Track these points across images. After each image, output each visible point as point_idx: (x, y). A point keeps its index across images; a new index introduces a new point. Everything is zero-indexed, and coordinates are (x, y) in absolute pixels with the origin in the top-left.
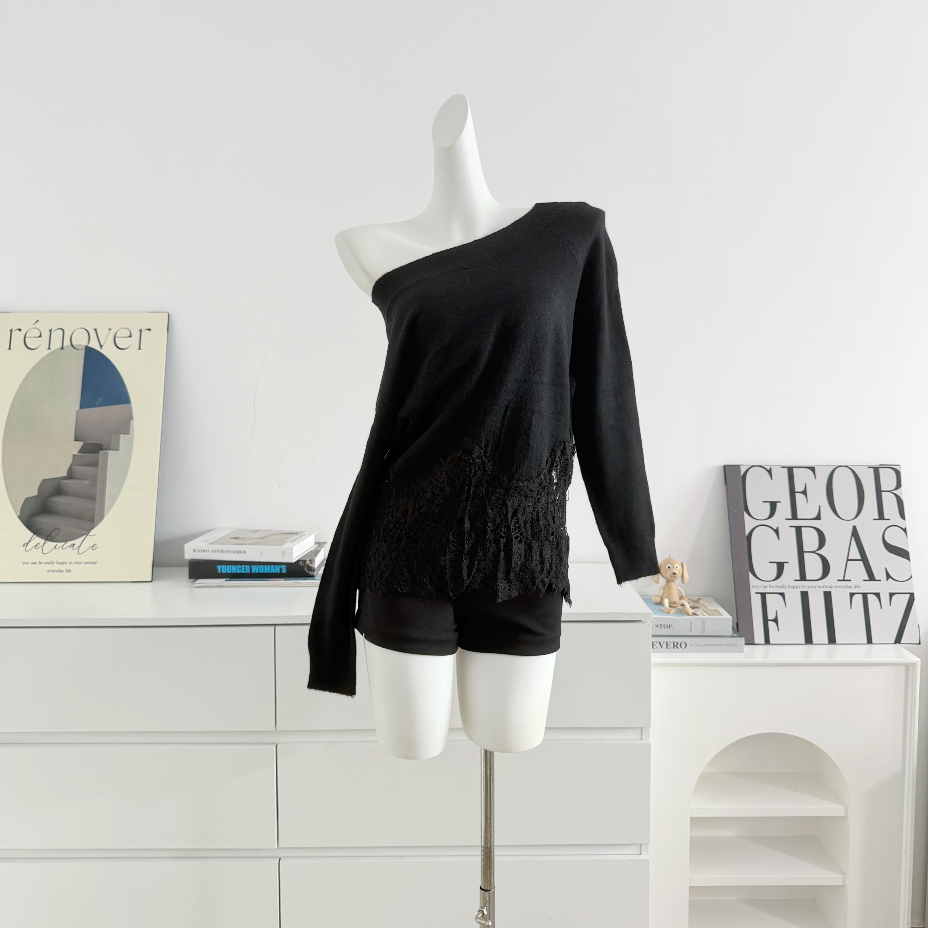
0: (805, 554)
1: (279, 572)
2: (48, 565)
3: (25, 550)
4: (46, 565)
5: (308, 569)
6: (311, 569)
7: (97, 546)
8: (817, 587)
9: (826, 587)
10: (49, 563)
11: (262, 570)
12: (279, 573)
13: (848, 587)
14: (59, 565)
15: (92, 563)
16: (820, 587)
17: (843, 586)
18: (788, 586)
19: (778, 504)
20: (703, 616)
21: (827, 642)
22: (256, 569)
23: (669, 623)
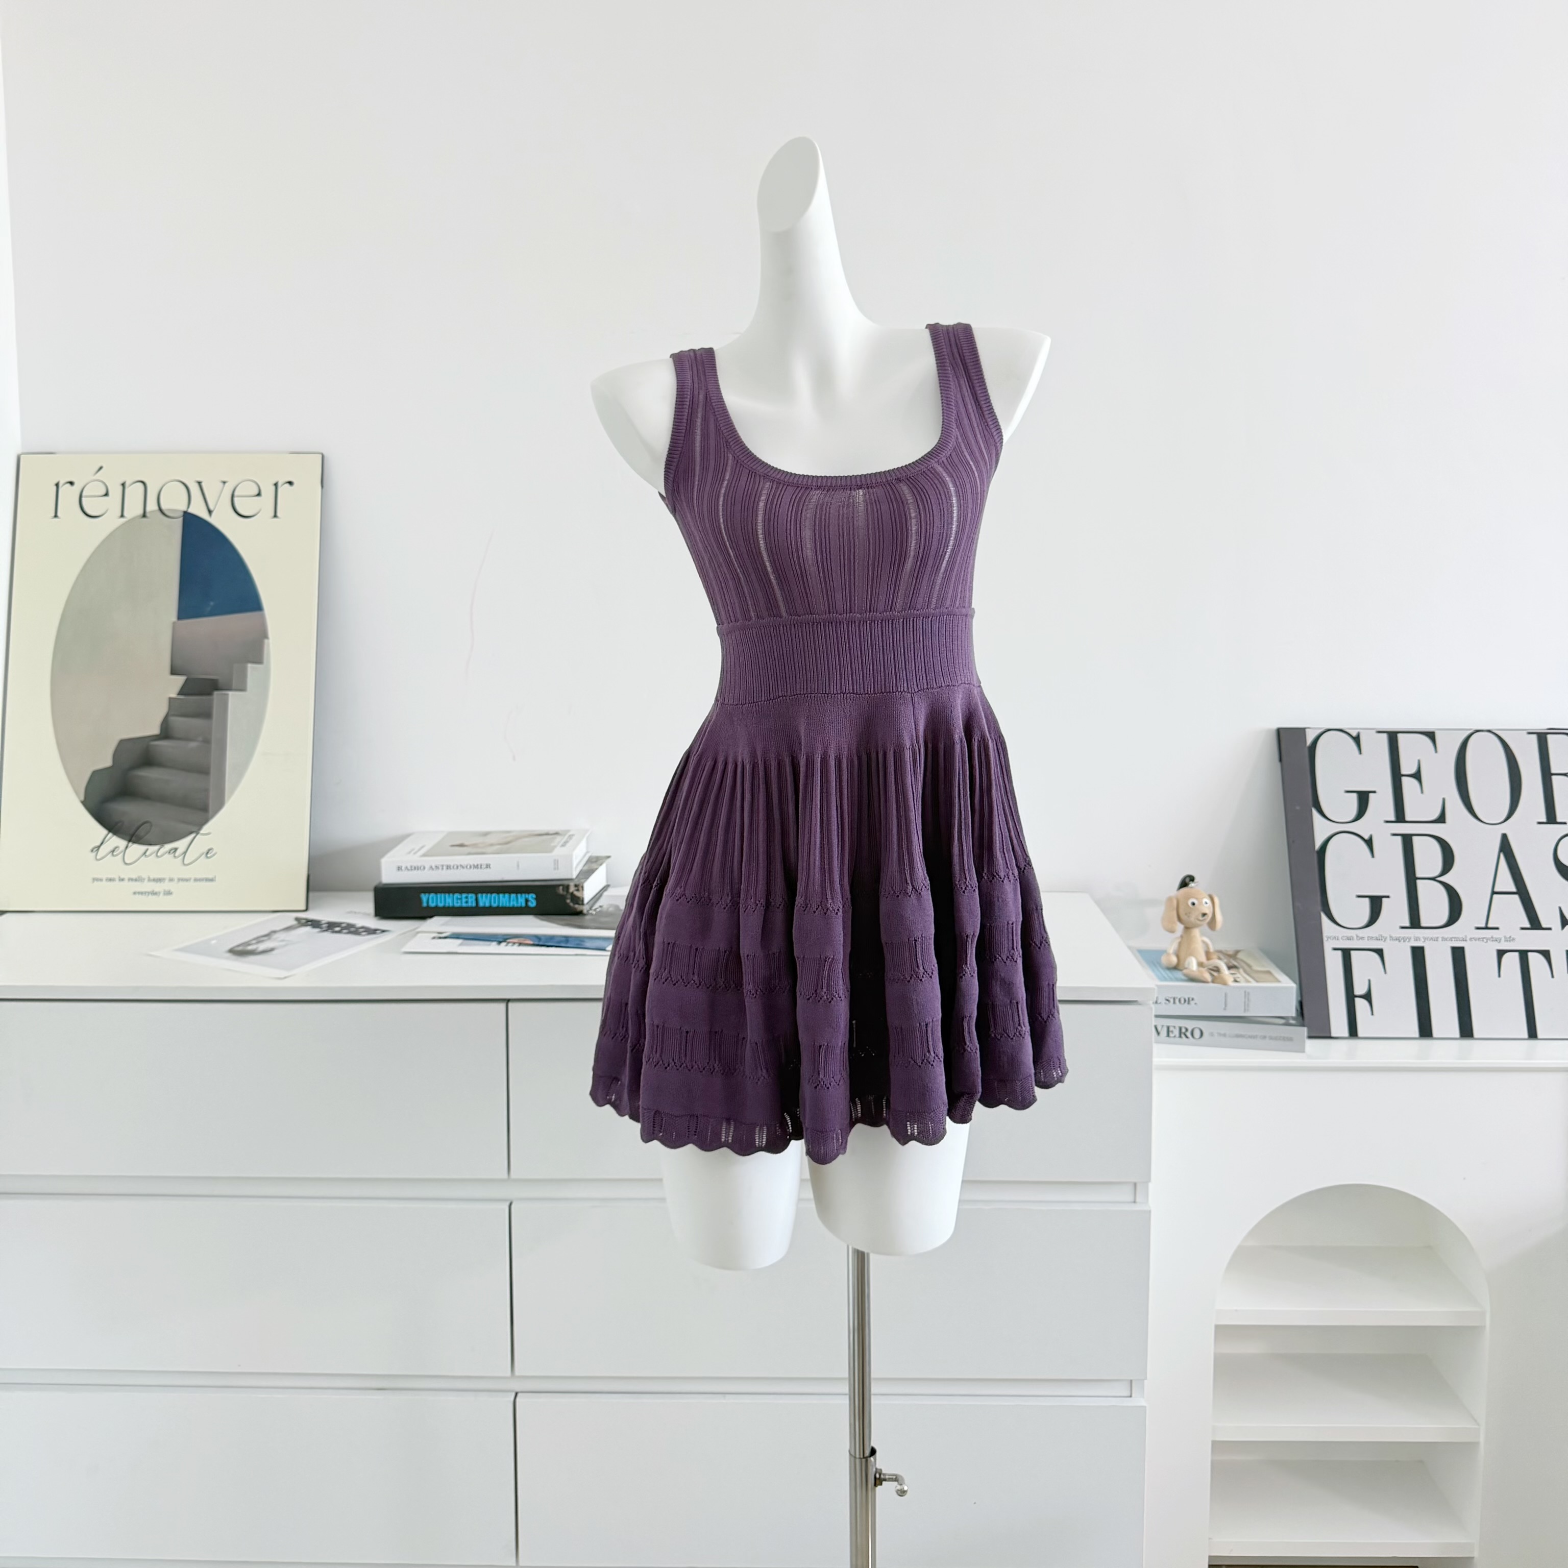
0: (1419, 882)
1: (524, 905)
2: (134, 883)
3: (95, 858)
4: (130, 882)
5: (572, 901)
6: (578, 900)
7: (214, 852)
8: (1440, 939)
9: (1457, 939)
10: (136, 880)
11: (495, 902)
12: (525, 907)
13: (1494, 939)
14: (152, 883)
15: (208, 880)
16: (1444, 939)
17: (1484, 938)
18: (1388, 938)
19: (1371, 795)
20: (1246, 982)
21: (1457, 1035)
22: (485, 900)
23: (1189, 996)
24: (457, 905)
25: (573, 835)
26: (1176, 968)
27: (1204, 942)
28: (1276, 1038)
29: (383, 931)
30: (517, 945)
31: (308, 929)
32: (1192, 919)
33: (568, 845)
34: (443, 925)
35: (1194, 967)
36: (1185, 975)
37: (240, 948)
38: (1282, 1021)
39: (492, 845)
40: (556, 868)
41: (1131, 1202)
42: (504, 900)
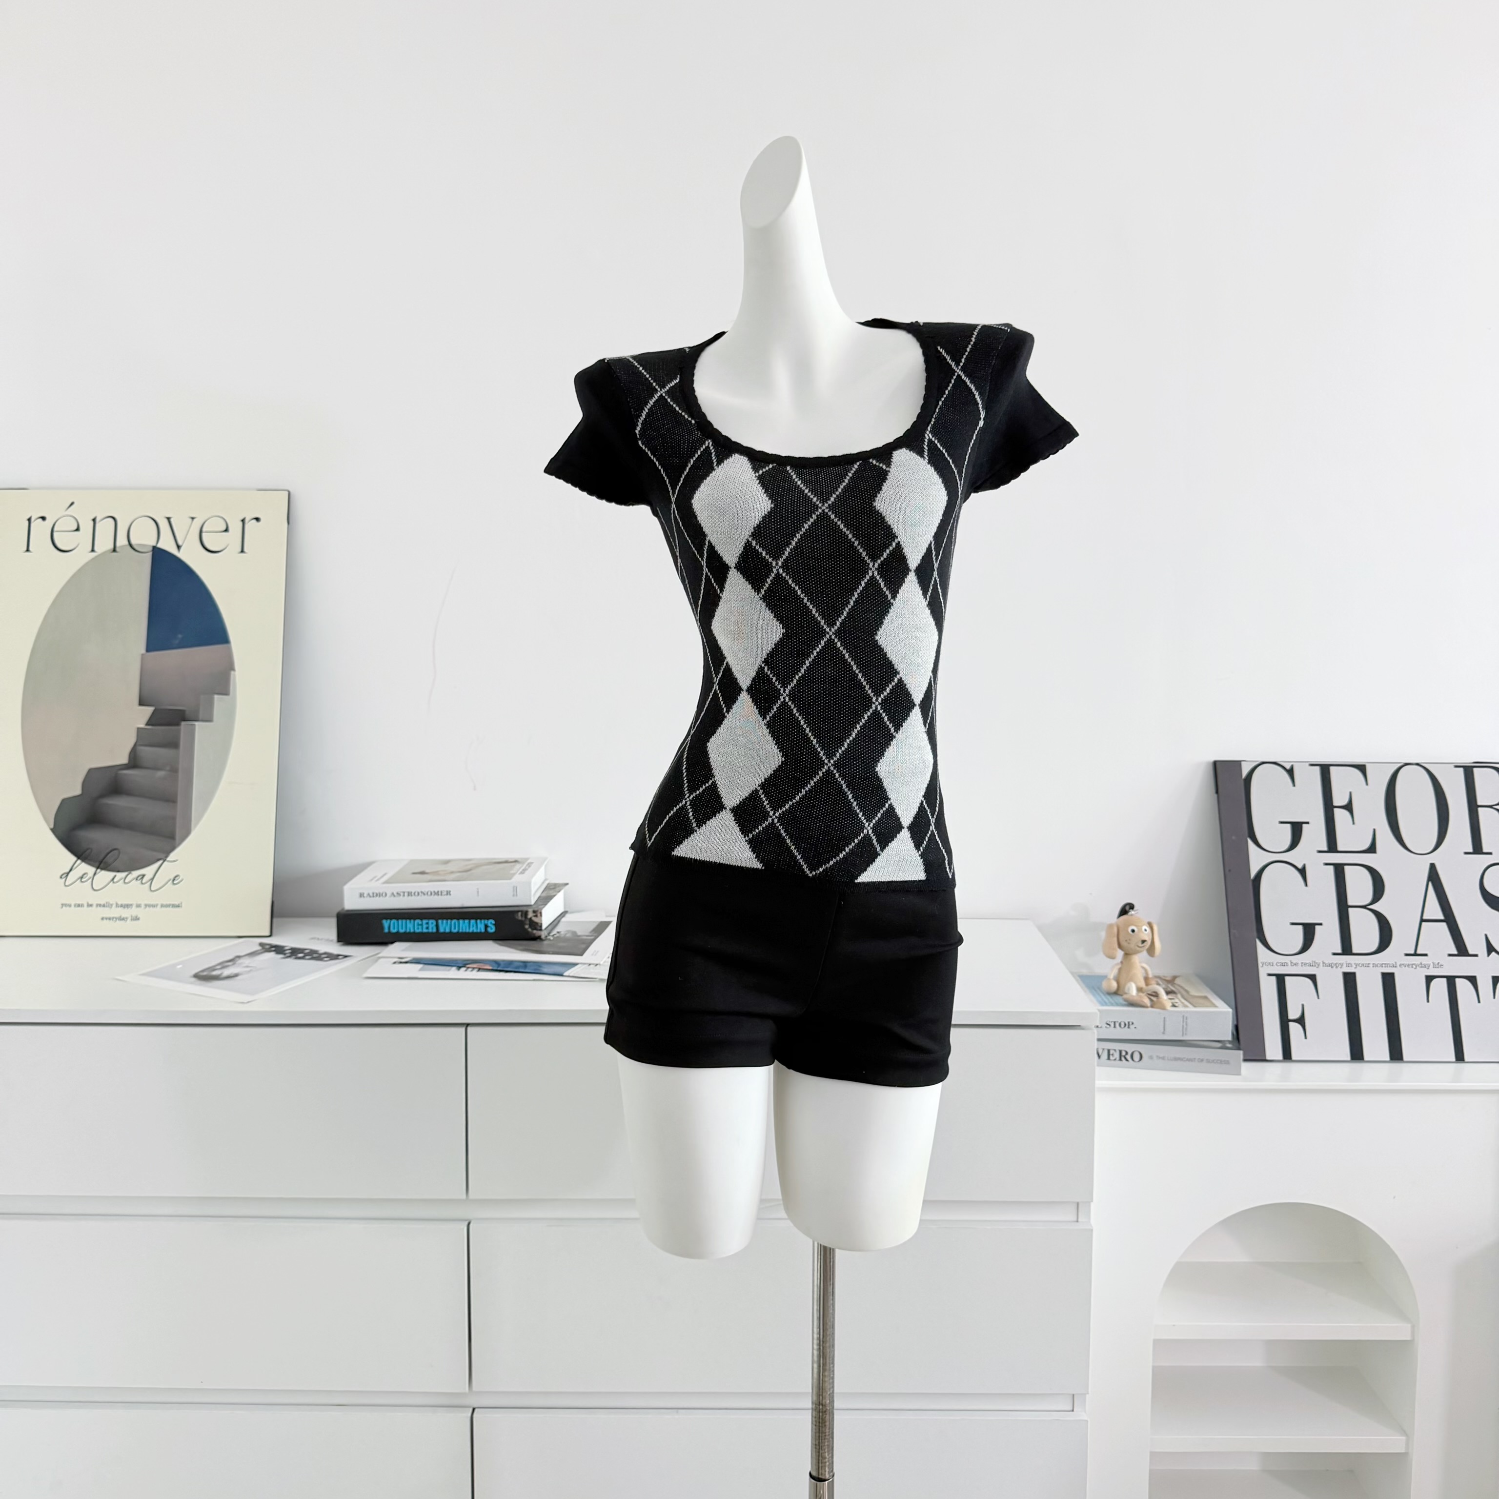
0: (1350, 910)
1: (483, 930)
2: (102, 908)
3: (63, 884)
4: (99, 908)
5: (530, 927)
6: (537, 926)
7: (179, 880)
8: (1371, 966)
9: (1387, 965)
10: (104, 906)
11: (455, 928)
12: (484, 933)
13: (1423, 966)
14: (120, 909)
15: (174, 906)
16: (1375, 965)
17: (1414, 964)
18: (1321, 965)
19: (1304, 825)
20: (1184, 1008)
21: (1388, 1059)
22: (445, 926)
23: (1129, 1021)
24: (417, 931)
25: (532, 863)
26: (1116, 993)
27: (1143, 968)
28: (1213, 1061)
29: (346, 957)
30: (476, 970)
31: (272, 955)
32: (1132, 946)
33: (527, 872)
34: (403, 950)
35: (1134, 991)
36: (1125, 1000)
37: (205, 973)
38: (1219, 1045)
39: (452, 872)
40: (515, 894)
41: (1075, 1222)
42: (464, 926)
